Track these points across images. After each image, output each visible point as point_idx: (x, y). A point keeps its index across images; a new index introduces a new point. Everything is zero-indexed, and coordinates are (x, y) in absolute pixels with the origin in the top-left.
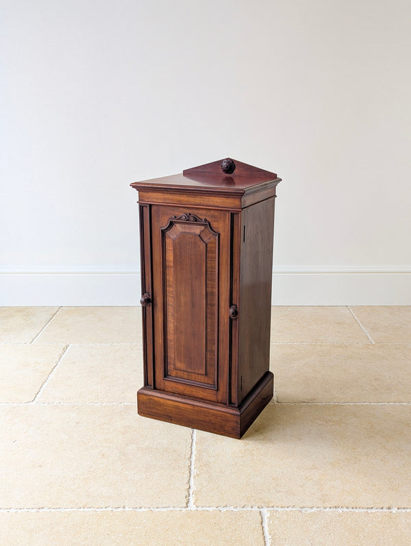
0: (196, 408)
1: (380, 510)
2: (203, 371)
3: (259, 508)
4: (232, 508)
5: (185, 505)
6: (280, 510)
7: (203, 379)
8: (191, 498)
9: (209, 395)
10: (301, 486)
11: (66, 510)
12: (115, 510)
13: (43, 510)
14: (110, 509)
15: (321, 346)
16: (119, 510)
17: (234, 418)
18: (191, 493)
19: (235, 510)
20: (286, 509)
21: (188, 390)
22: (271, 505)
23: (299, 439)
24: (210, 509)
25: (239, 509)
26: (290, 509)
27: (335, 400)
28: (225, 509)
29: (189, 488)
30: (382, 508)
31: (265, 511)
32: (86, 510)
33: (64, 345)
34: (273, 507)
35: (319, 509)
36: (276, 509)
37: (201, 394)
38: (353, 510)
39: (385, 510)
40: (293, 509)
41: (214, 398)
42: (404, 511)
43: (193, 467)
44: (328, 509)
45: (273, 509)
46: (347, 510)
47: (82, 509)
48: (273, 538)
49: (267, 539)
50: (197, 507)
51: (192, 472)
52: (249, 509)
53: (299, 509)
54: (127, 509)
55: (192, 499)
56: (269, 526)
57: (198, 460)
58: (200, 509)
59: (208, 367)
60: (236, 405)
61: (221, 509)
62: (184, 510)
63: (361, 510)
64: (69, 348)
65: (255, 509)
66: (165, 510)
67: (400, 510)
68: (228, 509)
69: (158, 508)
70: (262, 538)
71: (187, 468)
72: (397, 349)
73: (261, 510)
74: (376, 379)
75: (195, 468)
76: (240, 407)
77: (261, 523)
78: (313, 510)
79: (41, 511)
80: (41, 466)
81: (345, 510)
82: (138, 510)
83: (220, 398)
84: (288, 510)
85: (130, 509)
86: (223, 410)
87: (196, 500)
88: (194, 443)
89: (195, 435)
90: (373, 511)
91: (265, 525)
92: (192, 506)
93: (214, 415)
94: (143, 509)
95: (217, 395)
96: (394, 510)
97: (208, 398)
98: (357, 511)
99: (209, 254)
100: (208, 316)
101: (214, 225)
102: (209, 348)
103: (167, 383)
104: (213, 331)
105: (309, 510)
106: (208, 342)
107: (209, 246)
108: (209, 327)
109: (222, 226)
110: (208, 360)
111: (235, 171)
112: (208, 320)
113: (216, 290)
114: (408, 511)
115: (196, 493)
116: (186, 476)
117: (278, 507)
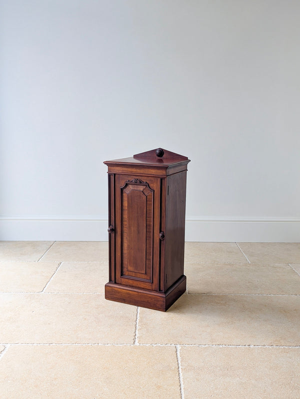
0: (140, 294)
2: (144, 272)
4: (159, 345)
5: (133, 343)
6: (187, 346)
7: (144, 276)
9: (148, 286)
10: (200, 334)
11: (65, 345)
12: (93, 345)
14: (90, 344)
15: (218, 264)
16: (95, 345)
17: (162, 299)
18: (136, 338)
19: (161, 346)
20: (190, 345)
21: (135, 284)
22: (182, 343)
23: (200, 312)
24: (147, 345)
25: (163, 345)
26: (193, 345)
27: (223, 293)
28: (155, 345)
29: (135, 335)
30: (245, 345)
31: (179, 347)
33: (58, 262)
35: (209, 346)
37: (142, 285)
39: (247, 346)
40: (195, 345)
41: (151, 289)
42: (257, 347)
43: (137, 325)
44: (214, 346)
45: (183, 345)
47: (74, 344)
48: (182, 358)
49: (179, 359)
50: (139, 344)
51: (137, 328)
52: (170, 345)
53: (198, 345)
54: (100, 344)
55: (137, 341)
56: (180, 353)
57: (140, 322)
58: (141, 345)
59: (147, 269)
60: (163, 292)
61: (153, 345)
62: (132, 345)
64: (62, 264)
65: (173, 345)
66: (121, 345)
67: (255, 346)
68: (157, 345)
69: (117, 344)
70: (176, 358)
72: (264, 266)
73: (176, 346)
74: (249, 282)
75: (139, 326)
76: (165, 293)
77: (176, 352)
78: (206, 346)
79: (51, 345)
80: (49, 324)
81: (224, 346)
82: (106, 345)
83: (154, 287)
86: (156, 294)
87: (140, 341)
88: (138, 313)
89: (139, 310)
90: (240, 347)
91: (178, 353)
92: (137, 343)
93: (150, 297)
95: (152, 286)
97: (147, 288)
99: (148, 202)
100: (148, 238)
101: (151, 185)
102: (147, 257)
103: (123, 280)
104: (150, 247)
105: (204, 346)
106: (147, 254)
107: (148, 197)
108: (147, 245)
109: (156, 186)
110: (147, 264)
111: (164, 156)
112: (147, 241)
113: (152, 223)
114: (259, 347)
115: (139, 337)
116: (133, 329)
117: (186, 344)
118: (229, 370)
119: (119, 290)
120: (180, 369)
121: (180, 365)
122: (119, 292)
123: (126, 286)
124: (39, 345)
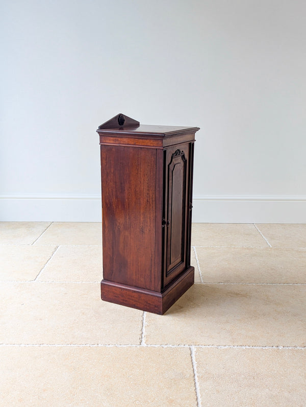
3: (189, 345)
4: (171, 346)
5: (139, 344)
6: (203, 347)
8: (143, 339)
10: (218, 333)
11: (59, 346)
12: (91, 346)
13: (44, 345)
14: (88, 345)
15: (235, 248)
16: (94, 346)
18: (143, 337)
19: (173, 347)
22: (198, 344)
23: (218, 305)
24: (156, 346)
25: (175, 346)
26: (210, 346)
27: (243, 282)
28: (166, 346)
29: (142, 333)
30: (272, 346)
31: (194, 349)
33: (55, 246)
35: (230, 347)
36: (200, 346)
38: (253, 347)
39: (274, 347)
40: (212, 346)
42: (287, 348)
43: (144, 321)
44: (236, 347)
45: (198, 346)
46: (249, 348)
47: (69, 345)
48: (198, 363)
49: (194, 364)
50: (147, 345)
51: (144, 324)
52: (182, 346)
53: (216, 347)
54: (100, 345)
55: (144, 341)
56: (195, 356)
57: (148, 317)
58: (149, 346)
61: (163, 346)
62: (138, 346)
63: (258, 348)
64: (59, 248)
65: (187, 346)
66: (125, 346)
67: (284, 348)
68: (168, 346)
69: (120, 345)
70: (190, 363)
71: (140, 322)
72: (287, 251)
73: (191, 347)
74: (272, 269)
75: (146, 322)
77: (191, 355)
78: (226, 347)
79: (42, 346)
80: (41, 319)
81: (247, 347)
82: (107, 346)
84: (208, 347)
85: (102, 345)
87: (147, 341)
90: (266, 348)
91: (193, 356)
92: (144, 344)
94: (111, 346)
96: (281, 348)
98: (255, 348)
105: (223, 347)
114: (290, 348)
115: (146, 336)
116: (140, 326)
117: (202, 345)
118: (255, 378)
120: (196, 377)
121: (195, 372)
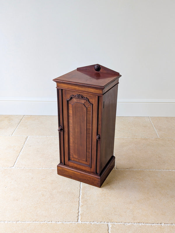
0: (82, 174)
1: (157, 225)
2: (85, 160)
3: (107, 222)
4: (96, 222)
5: (77, 221)
6: (116, 223)
7: (85, 162)
8: (79, 217)
11: (28, 222)
12: (48, 223)
14: (46, 222)
16: (50, 222)
17: (98, 180)
18: (79, 215)
19: (97, 224)
20: (118, 223)
21: (78, 166)
24: (87, 223)
25: (99, 223)
26: (120, 223)
29: (79, 212)
30: (158, 223)
32: (36, 222)
34: (113, 222)
35: (132, 224)
36: (114, 223)
37: (84, 168)
38: (146, 224)
39: (159, 225)
40: (121, 223)
41: (89, 170)
42: (167, 225)
43: (80, 202)
44: (135, 224)
45: (113, 223)
47: (34, 222)
50: (82, 222)
51: (80, 204)
52: (103, 223)
53: (123, 223)
54: (53, 222)
56: (111, 231)
57: (82, 198)
58: (83, 223)
59: (87, 158)
60: (99, 174)
61: (91, 223)
62: (76, 223)
63: (150, 225)
64: (28, 138)
65: (106, 223)
66: (68, 223)
68: (94, 223)
71: (78, 202)
73: (108, 223)
77: (108, 230)
79: (18, 222)
81: (143, 224)
82: (57, 223)
83: (92, 171)
84: (119, 224)
86: (93, 176)
87: (81, 218)
89: (81, 185)
90: (154, 225)
92: (80, 221)
93: (89, 177)
94: (60, 223)
95: (91, 169)
96: (163, 225)
97: (87, 170)
99: (88, 113)
100: (88, 138)
101: (90, 100)
102: (87, 151)
103: (70, 163)
104: (89, 144)
105: (128, 224)
106: (87, 148)
107: (88, 109)
108: (87, 142)
109: (94, 101)
110: (87, 155)
111: (101, 70)
112: (87, 140)
113: (91, 128)
114: (169, 225)
115: (81, 215)
116: (77, 206)
117: (115, 222)
119: (67, 170)
122: (67, 172)
123: (72, 167)
124: (9, 222)
